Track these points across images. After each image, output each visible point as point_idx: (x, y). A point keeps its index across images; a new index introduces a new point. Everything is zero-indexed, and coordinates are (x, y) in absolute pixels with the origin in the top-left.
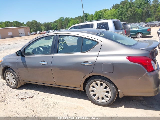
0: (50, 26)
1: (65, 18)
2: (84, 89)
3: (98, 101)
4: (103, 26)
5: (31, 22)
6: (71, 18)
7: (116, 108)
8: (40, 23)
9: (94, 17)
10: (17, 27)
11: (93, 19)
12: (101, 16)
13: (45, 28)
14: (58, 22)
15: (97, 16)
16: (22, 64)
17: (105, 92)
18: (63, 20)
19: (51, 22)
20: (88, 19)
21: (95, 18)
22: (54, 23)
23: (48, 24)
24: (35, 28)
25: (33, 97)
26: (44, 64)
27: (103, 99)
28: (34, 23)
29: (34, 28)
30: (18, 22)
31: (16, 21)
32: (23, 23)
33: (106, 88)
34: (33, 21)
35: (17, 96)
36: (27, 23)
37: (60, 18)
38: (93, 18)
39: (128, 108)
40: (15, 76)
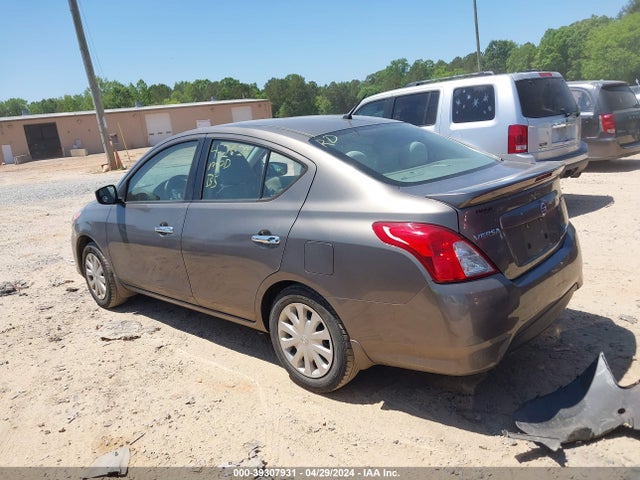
0: (352, 93)
1: (411, 63)
2: (267, 325)
3: (302, 370)
4: (472, 100)
5: (282, 80)
6: (435, 62)
7: (354, 405)
8: (313, 85)
9: (537, 57)
10: (230, 99)
11: (533, 64)
12: (571, 51)
13: (330, 103)
14: (381, 80)
15: (550, 51)
16: (116, 230)
17: (317, 341)
18: (403, 70)
19: (357, 81)
20: (508, 64)
21: (542, 57)
22: (365, 83)
23: (344, 87)
24: (294, 103)
25: (137, 337)
26: (165, 234)
27: (314, 366)
28: (291, 85)
29: (289, 103)
30: (236, 82)
31: (231, 79)
32: (255, 86)
33: (320, 327)
34: (289, 76)
35: (97, 328)
36: (267, 86)
37: (394, 63)
38: (531, 59)
39: (391, 411)
40: (103, 265)
